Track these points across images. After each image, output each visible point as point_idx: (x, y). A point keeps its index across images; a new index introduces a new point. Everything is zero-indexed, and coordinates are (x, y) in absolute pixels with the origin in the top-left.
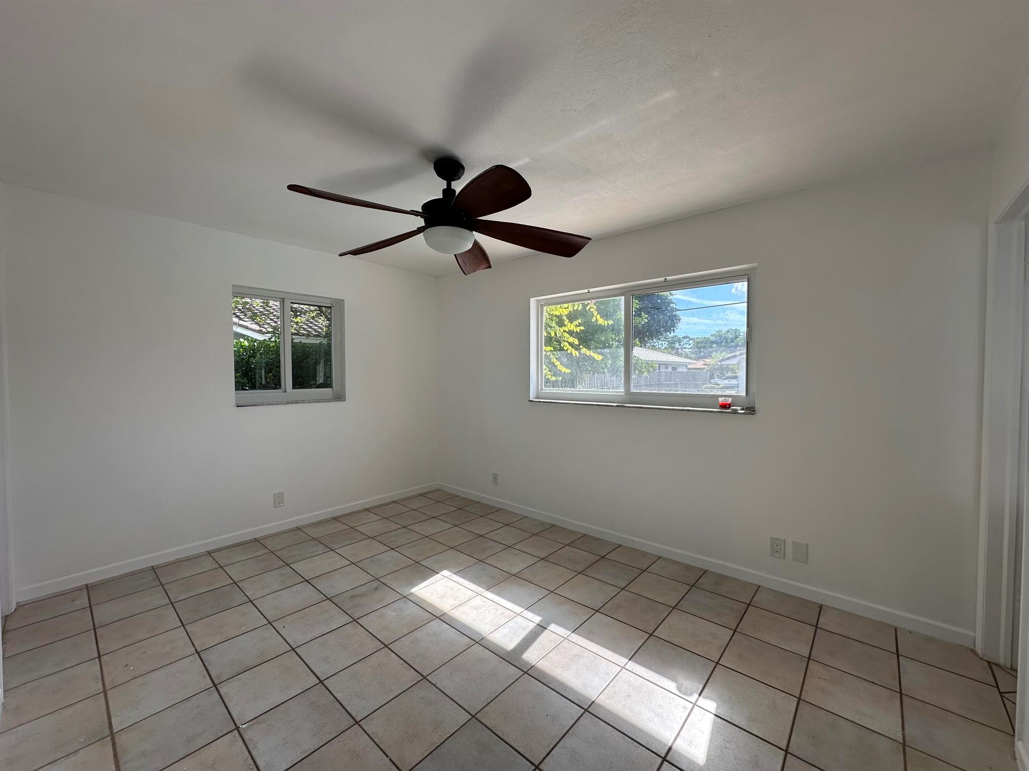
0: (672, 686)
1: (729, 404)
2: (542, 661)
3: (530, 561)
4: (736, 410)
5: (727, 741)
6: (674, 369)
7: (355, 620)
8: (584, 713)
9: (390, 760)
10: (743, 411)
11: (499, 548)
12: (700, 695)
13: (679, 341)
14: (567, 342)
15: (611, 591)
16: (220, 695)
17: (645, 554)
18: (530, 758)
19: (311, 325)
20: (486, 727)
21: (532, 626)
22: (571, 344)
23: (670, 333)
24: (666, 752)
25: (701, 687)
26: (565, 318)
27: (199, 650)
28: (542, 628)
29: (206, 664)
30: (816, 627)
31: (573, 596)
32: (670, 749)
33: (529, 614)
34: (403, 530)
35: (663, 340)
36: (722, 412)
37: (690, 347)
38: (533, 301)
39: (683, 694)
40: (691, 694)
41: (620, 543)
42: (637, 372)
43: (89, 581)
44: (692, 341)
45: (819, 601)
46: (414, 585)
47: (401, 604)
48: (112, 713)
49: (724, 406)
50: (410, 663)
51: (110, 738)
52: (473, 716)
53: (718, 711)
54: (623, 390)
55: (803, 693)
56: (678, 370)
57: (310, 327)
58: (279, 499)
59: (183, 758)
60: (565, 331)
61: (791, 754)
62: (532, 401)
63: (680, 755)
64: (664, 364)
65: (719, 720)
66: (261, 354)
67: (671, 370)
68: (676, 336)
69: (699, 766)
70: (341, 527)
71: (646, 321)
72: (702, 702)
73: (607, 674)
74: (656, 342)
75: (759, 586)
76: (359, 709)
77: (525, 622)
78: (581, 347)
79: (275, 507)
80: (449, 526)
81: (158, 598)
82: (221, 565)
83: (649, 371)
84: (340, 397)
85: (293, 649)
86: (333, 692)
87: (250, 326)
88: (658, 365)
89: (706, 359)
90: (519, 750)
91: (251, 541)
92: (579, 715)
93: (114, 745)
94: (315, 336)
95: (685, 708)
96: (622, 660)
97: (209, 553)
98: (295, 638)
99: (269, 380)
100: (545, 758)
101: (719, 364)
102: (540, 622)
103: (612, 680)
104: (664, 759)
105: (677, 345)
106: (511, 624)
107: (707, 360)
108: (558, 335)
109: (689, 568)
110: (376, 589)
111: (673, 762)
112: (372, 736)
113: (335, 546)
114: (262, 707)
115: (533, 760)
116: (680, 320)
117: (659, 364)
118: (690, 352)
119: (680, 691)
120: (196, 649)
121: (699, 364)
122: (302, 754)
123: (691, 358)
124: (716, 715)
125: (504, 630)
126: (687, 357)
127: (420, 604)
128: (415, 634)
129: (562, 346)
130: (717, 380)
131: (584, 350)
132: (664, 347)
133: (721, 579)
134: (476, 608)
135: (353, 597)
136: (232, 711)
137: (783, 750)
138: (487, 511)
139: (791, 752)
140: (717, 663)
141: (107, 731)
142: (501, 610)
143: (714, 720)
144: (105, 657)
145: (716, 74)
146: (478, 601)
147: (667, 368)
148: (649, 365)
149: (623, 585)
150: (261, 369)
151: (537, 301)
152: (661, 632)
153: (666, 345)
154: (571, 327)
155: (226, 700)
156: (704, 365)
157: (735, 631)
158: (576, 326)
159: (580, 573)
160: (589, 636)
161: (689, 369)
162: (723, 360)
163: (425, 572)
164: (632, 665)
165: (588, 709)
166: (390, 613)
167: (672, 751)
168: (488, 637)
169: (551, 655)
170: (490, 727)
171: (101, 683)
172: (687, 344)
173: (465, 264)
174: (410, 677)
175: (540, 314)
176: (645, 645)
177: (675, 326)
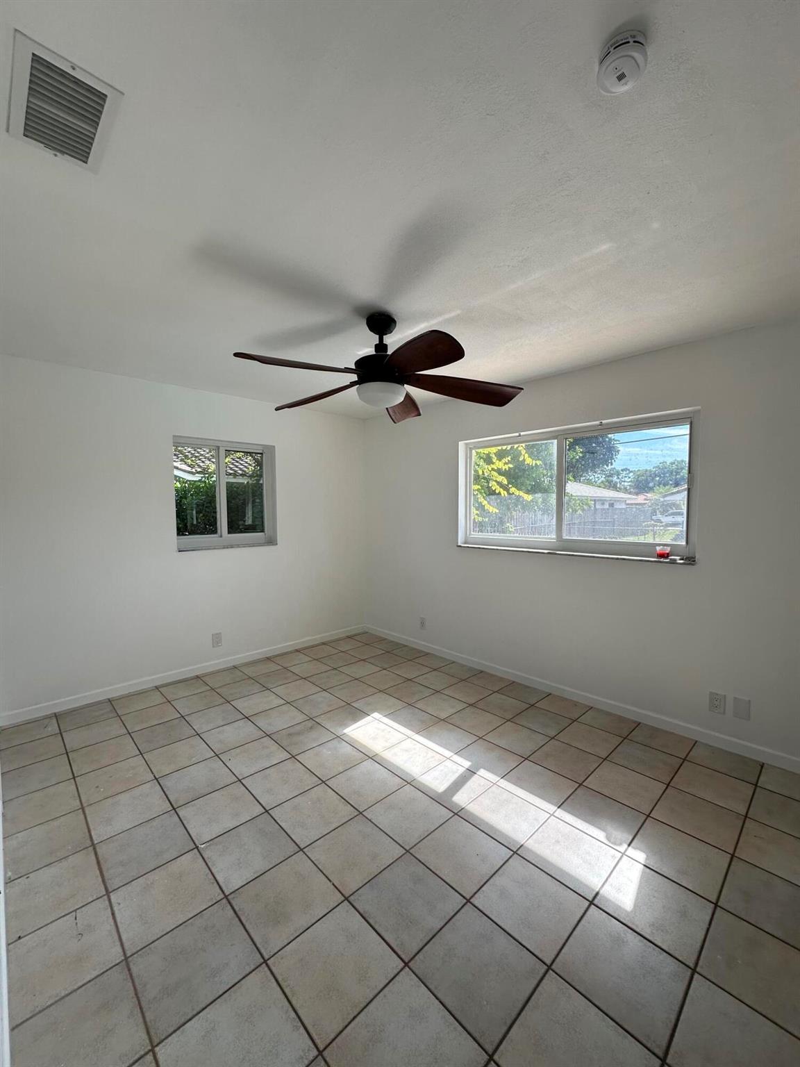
0: (601, 835)
1: (668, 554)
2: (471, 804)
3: (460, 706)
4: (675, 560)
5: (656, 891)
6: (612, 505)
7: (293, 757)
8: (513, 855)
9: (333, 884)
10: (682, 561)
11: (427, 692)
12: (629, 845)
13: (618, 474)
14: (496, 481)
15: (541, 740)
16: (179, 818)
17: (575, 704)
18: (462, 892)
19: (237, 464)
20: (420, 861)
21: (461, 770)
22: (498, 483)
23: (607, 466)
24: (593, 895)
25: (631, 838)
26: (494, 456)
27: (157, 777)
28: (471, 772)
29: (165, 790)
30: (756, 785)
31: (502, 743)
32: (597, 894)
33: (457, 758)
34: (334, 672)
35: (600, 473)
36: (660, 562)
37: (630, 480)
38: (461, 445)
39: (612, 843)
40: (620, 844)
41: (550, 692)
42: (570, 510)
43: (57, 710)
44: (632, 474)
45: (761, 759)
46: (347, 726)
47: (335, 742)
48: (91, 827)
49: (662, 555)
50: (347, 799)
51: (91, 848)
52: (407, 851)
53: (648, 862)
54: (555, 537)
55: (737, 850)
56: (615, 507)
57: (237, 467)
58: (217, 639)
59: (153, 870)
60: (493, 469)
61: (720, 907)
62: (460, 546)
63: (607, 900)
64: (601, 500)
65: (648, 870)
66: (191, 495)
67: (608, 507)
68: (614, 468)
69: (626, 911)
70: (273, 667)
71: (581, 455)
72: (631, 852)
73: (536, 820)
74: (591, 476)
75: (696, 742)
76: (302, 837)
77: (455, 767)
78: (510, 486)
79: (213, 647)
80: (378, 669)
81: (115, 728)
82: (169, 699)
83: (583, 510)
84: (272, 542)
85: (240, 781)
86: (278, 821)
87: (180, 466)
88: (593, 502)
89: (647, 493)
90: (451, 884)
91: (192, 679)
92: (509, 857)
93: (96, 854)
94: (241, 475)
95: (613, 856)
96: (552, 808)
97: (157, 688)
98: (242, 770)
99: (200, 521)
100: (475, 893)
101: (662, 499)
102: (470, 766)
103: (541, 826)
104: (591, 903)
105: (615, 479)
106: (440, 767)
107: (649, 495)
108: (486, 474)
109: (621, 719)
110: (311, 728)
111: (600, 906)
112: (315, 862)
113: (270, 686)
114: (217, 830)
115: (464, 895)
116: (618, 451)
117: (595, 500)
118: (630, 485)
119: (609, 841)
120: (154, 776)
121: (640, 499)
122: (254, 873)
123: (630, 493)
124: (645, 866)
125: (435, 773)
126: (626, 490)
127: (352, 744)
128: (348, 772)
129: (490, 485)
130: (659, 516)
131: (513, 490)
132: (600, 481)
133: (655, 732)
134: (407, 751)
135: (290, 735)
136: (191, 833)
137: (713, 903)
138: (415, 656)
139: (721, 905)
140: (648, 816)
141: (89, 843)
142: (431, 754)
143: (643, 869)
144: (79, 778)
145: (656, 225)
146: (408, 744)
147: (603, 504)
148: (583, 501)
149: (553, 733)
150: (192, 510)
151: (466, 444)
152: (591, 782)
153: (603, 479)
154: (499, 465)
155: (185, 822)
156: (645, 499)
157: (668, 785)
158: (505, 463)
159: (509, 720)
160: (518, 782)
161: (628, 504)
162: (666, 496)
163: (356, 714)
164: (560, 813)
165: (517, 852)
166: (326, 752)
167: (599, 895)
168: (419, 779)
169: (479, 798)
170: (423, 861)
171: (78, 801)
172: (626, 477)
173: (396, 413)
174: (347, 811)
175: (468, 457)
176: (574, 794)
177: (612, 458)
